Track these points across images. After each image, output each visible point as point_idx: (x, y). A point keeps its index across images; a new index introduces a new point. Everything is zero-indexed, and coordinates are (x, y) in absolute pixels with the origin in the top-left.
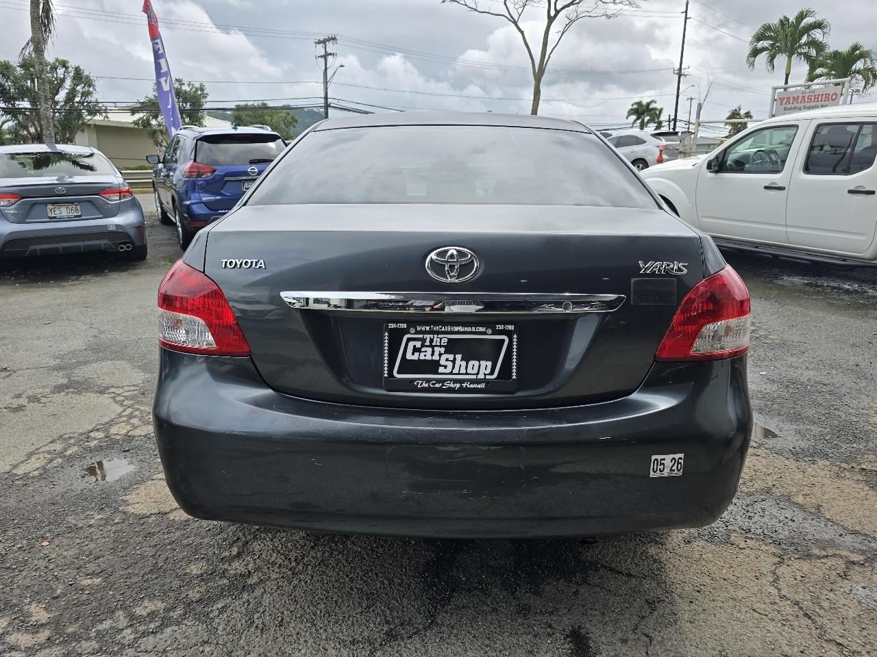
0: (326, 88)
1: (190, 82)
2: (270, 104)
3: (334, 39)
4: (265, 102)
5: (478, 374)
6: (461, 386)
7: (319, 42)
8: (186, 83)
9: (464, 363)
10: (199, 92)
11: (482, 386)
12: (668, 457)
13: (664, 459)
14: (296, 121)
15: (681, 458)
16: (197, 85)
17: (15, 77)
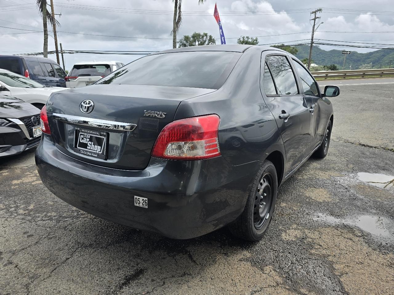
0: (313, 34)
1: (252, 37)
2: (286, 44)
3: (320, 10)
4: (283, 43)
5: (97, 151)
6: (91, 155)
7: (312, 13)
8: (250, 38)
9: (94, 146)
10: (255, 42)
11: (96, 156)
12: (141, 198)
13: (139, 199)
14: (297, 51)
15: (146, 200)
16: (255, 39)
17: (190, 41)
